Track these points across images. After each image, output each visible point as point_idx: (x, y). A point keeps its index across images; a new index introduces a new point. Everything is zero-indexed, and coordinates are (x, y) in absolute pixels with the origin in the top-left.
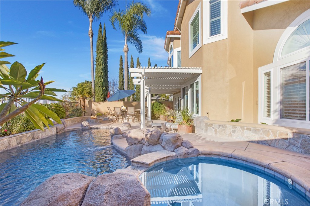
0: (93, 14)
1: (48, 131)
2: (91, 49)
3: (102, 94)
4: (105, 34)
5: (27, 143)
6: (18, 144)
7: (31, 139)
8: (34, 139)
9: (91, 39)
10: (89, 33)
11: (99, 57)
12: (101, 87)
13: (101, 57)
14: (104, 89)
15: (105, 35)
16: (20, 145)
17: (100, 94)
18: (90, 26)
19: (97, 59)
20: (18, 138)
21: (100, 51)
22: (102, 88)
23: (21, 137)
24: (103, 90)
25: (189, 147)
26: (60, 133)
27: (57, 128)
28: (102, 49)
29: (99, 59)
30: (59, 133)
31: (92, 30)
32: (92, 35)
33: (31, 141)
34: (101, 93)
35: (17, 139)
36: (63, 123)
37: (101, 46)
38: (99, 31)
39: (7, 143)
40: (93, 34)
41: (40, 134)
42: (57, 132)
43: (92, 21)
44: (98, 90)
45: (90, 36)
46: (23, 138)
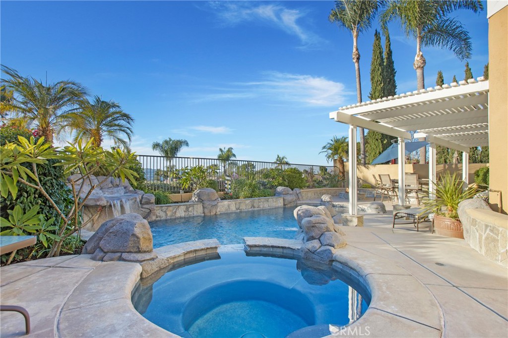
0: (358, 24)
1: (272, 202)
2: (357, 80)
3: (381, 151)
4: (390, 45)
5: (246, 210)
7: (250, 207)
8: (254, 207)
9: (356, 65)
10: (353, 56)
11: (376, 89)
12: (379, 140)
13: (379, 88)
14: (385, 142)
15: (389, 47)
16: (239, 211)
17: (377, 153)
18: (355, 44)
19: (373, 93)
21: (376, 79)
22: (382, 142)
23: (240, 203)
24: (383, 144)
25: (325, 244)
26: (289, 206)
27: (284, 199)
28: (380, 74)
29: (375, 92)
30: (286, 206)
31: (357, 50)
32: (358, 59)
33: (251, 209)
34: (380, 149)
35: (236, 204)
36: (297, 194)
37: (379, 69)
38: (374, 46)
39: (226, 206)
40: (359, 56)
41: (262, 203)
42: (284, 205)
43: (357, 36)
44: (375, 144)
45: (355, 61)
46: (242, 204)
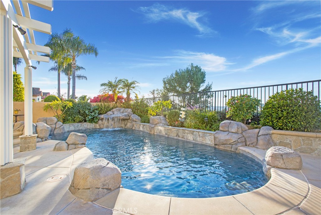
6: (166, 134)
7: (175, 135)
20: (166, 130)
33: (176, 138)
